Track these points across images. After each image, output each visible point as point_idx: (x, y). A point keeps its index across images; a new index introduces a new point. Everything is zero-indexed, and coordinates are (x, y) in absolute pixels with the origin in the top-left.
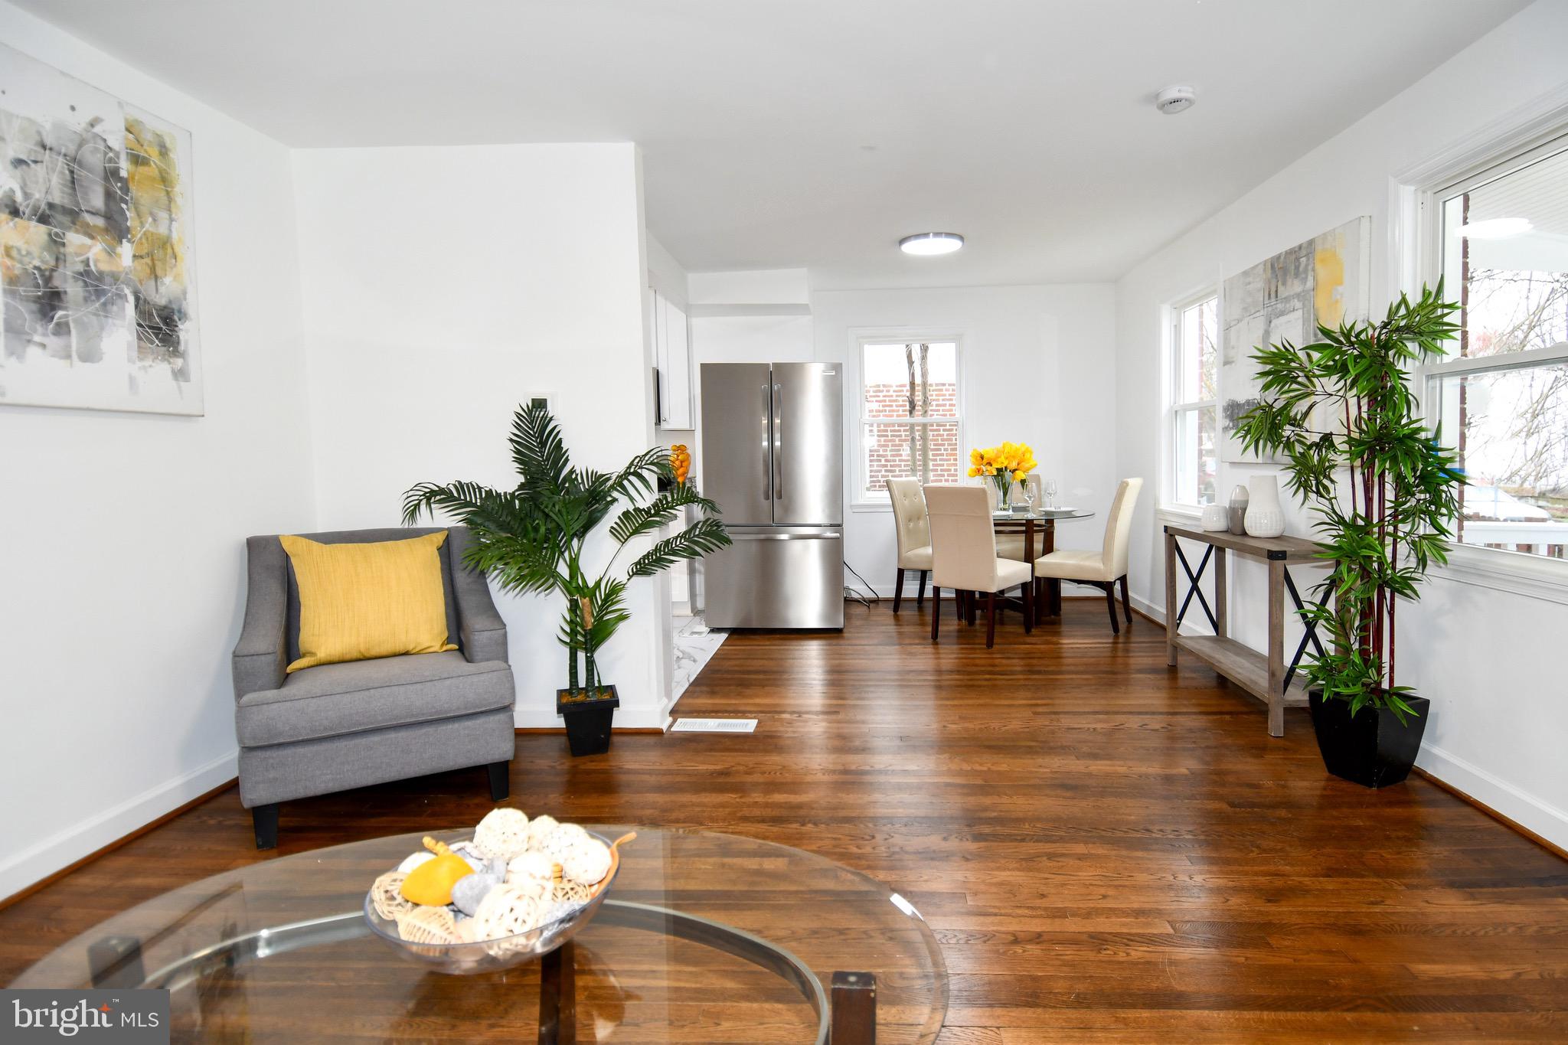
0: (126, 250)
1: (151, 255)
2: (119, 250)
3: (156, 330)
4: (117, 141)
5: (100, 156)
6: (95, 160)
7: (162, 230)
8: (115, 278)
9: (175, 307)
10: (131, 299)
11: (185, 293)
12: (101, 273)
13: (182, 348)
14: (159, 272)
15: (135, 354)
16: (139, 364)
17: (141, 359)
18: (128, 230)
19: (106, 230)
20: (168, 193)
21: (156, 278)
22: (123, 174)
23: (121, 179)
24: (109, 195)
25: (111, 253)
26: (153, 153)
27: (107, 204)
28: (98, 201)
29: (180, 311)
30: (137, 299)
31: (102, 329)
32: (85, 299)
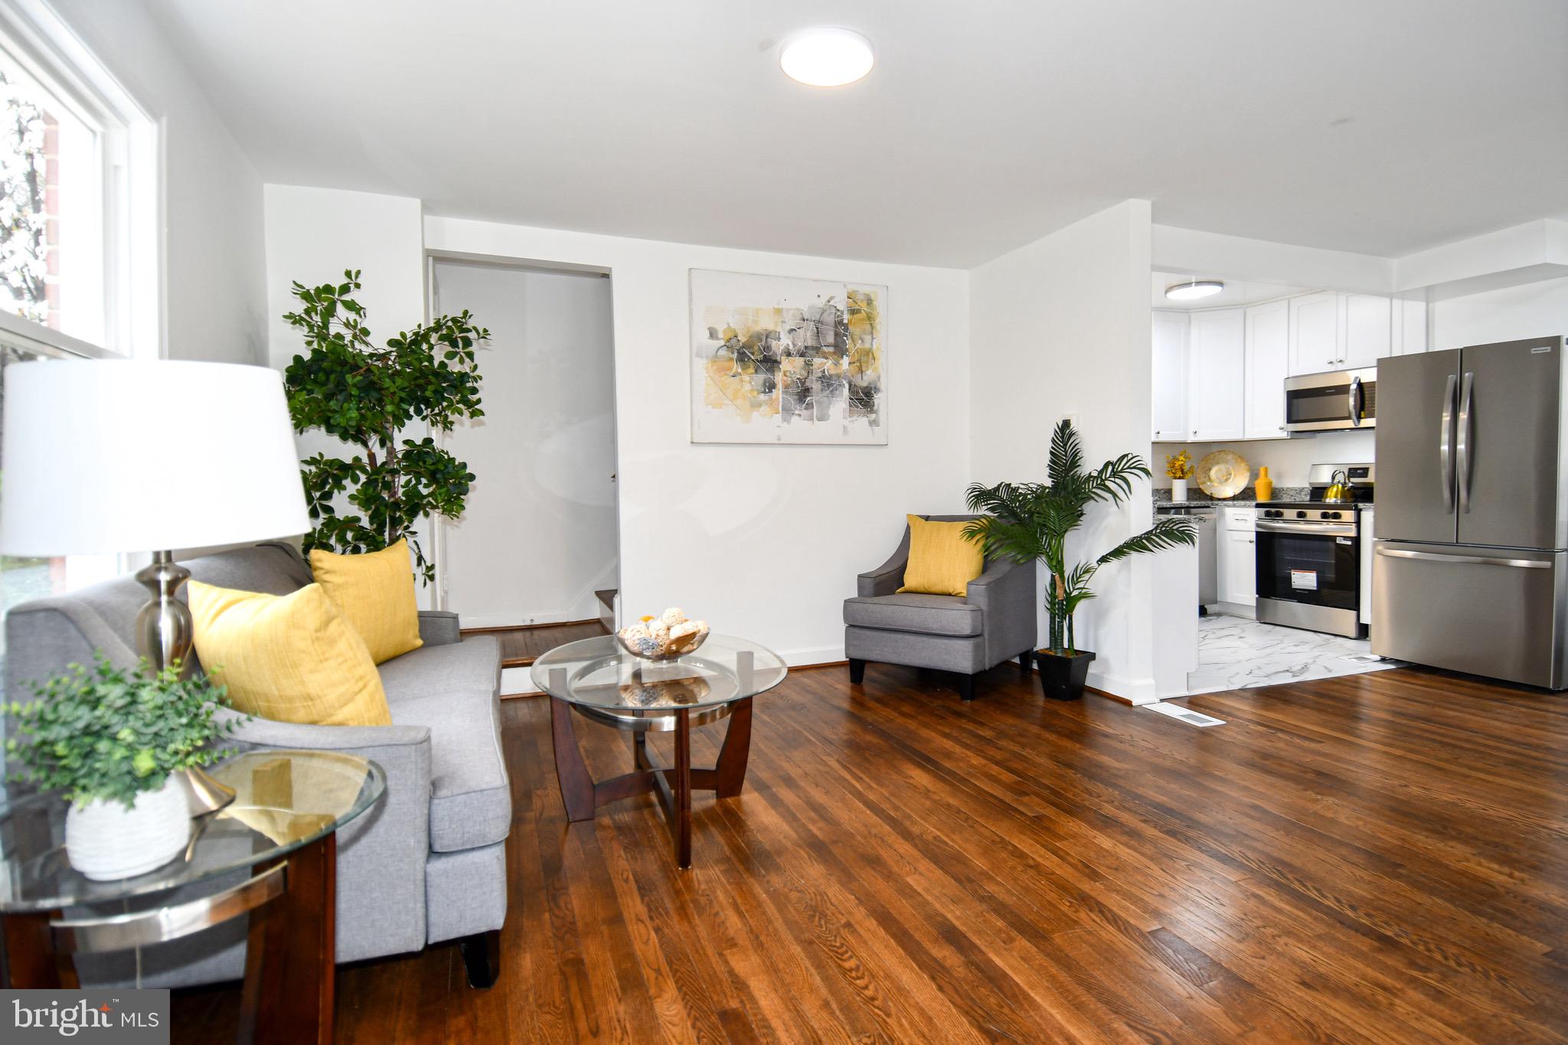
0: (845, 361)
1: (859, 360)
2: (841, 362)
3: (860, 400)
4: (841, 304)
5: (833, 316)
6: (830, 319)
7: (867, 346)
8: (838, 376)
9: (872, 386)
10: (847, 386)
11: (879, 378)
12: (831, 375)
13: (875, 408)
14: (863, 369)
15: (847, 414)
16: (849, 419)
17: (850, 417)
18: (847, 350)
19: (835, 353)
20: (871, 324)
21: (862, 372)
22: (845, 321)
23: (844, 325)
24: (837, 334)
25: (837, 364)
26: (864, 306)
27: (835, 339)
28: (831, 339)
29: (875, 388)
30: (850, 385)
31: (830, 403)
32: (822, 390)
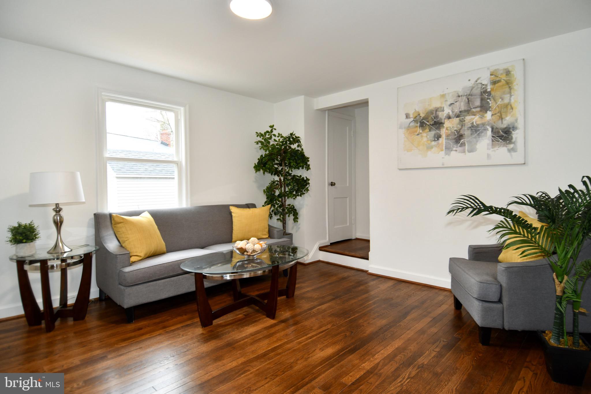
0: (489, 115)
1: (500, 112)
2: (486, 115)
3: (501, 137)
4: (486, 79)
5: (479, 89)
6: (477, 91)
7: (506, 101)
8: (483, 124)
9: (511, 126)
10: (490, 129)
11: (516, 120)
12: (478, 126)
13: (514, 140)
14: (503, 116)
15: (490, 147)
16: (492, 149)
17: (492, 148)
18: (490, 107)
19: (481, 111)
20: (510, 87)
21: (502, 119)
22: (489, 90)
23: (487, 92)
24: (482, 100)
25: (482, 117)
26: (504, 77)
27: (481, 103)
28: (478, 103)
29: (513, 127)
30: (492, 129)
31: (477, 142)
32: (471, 134)
